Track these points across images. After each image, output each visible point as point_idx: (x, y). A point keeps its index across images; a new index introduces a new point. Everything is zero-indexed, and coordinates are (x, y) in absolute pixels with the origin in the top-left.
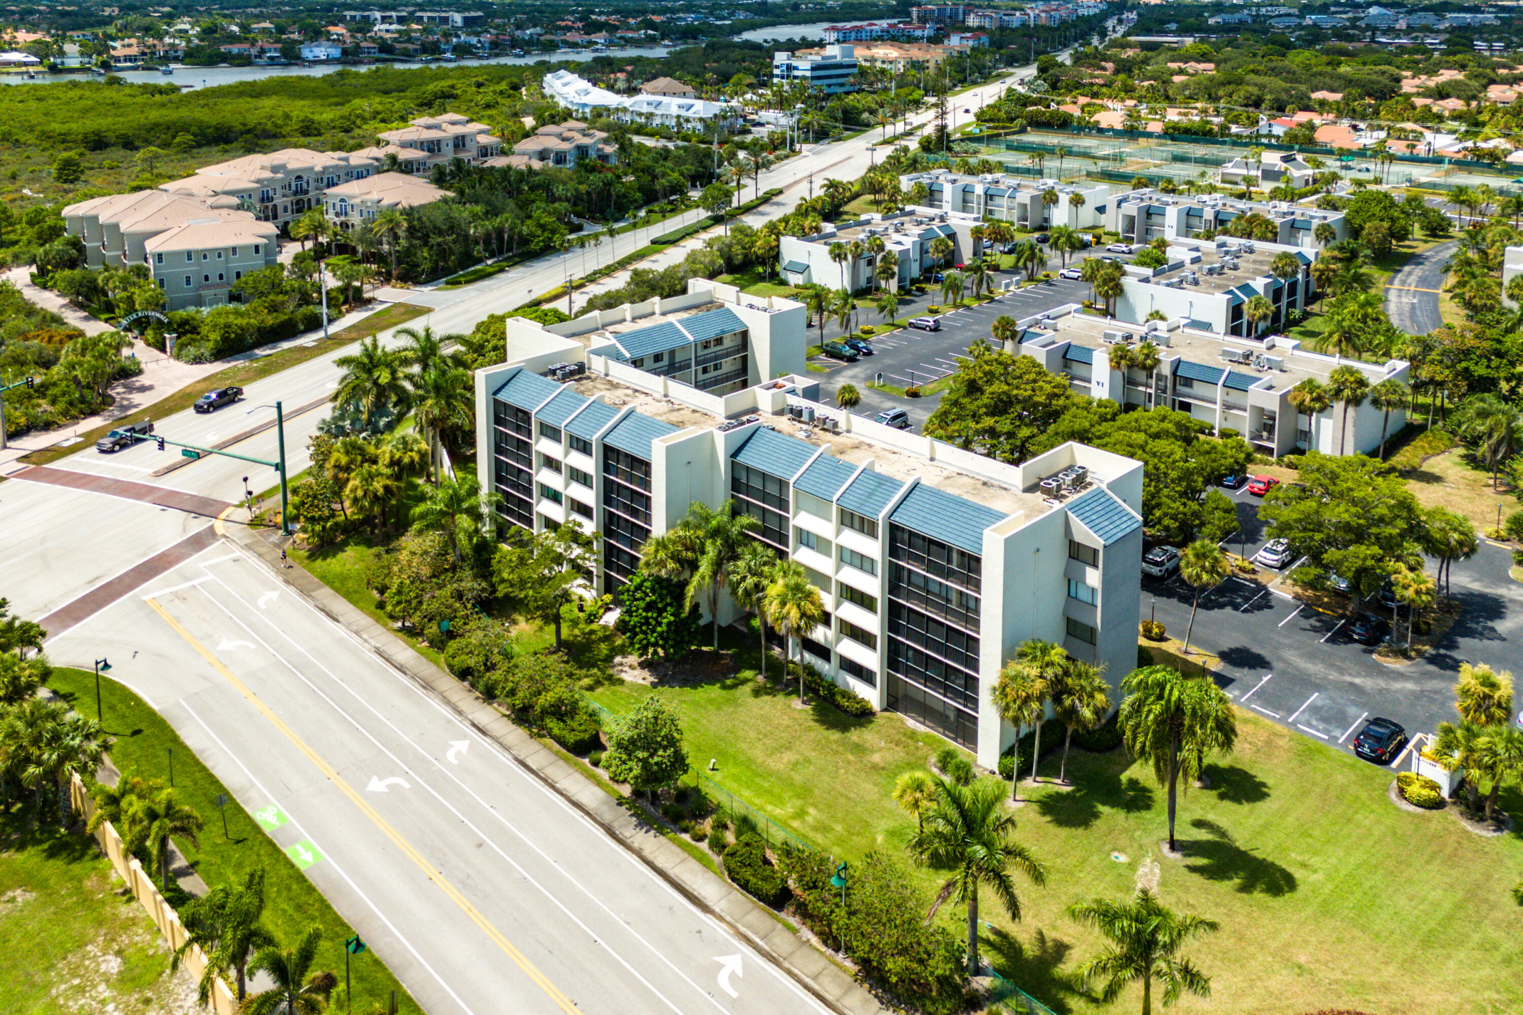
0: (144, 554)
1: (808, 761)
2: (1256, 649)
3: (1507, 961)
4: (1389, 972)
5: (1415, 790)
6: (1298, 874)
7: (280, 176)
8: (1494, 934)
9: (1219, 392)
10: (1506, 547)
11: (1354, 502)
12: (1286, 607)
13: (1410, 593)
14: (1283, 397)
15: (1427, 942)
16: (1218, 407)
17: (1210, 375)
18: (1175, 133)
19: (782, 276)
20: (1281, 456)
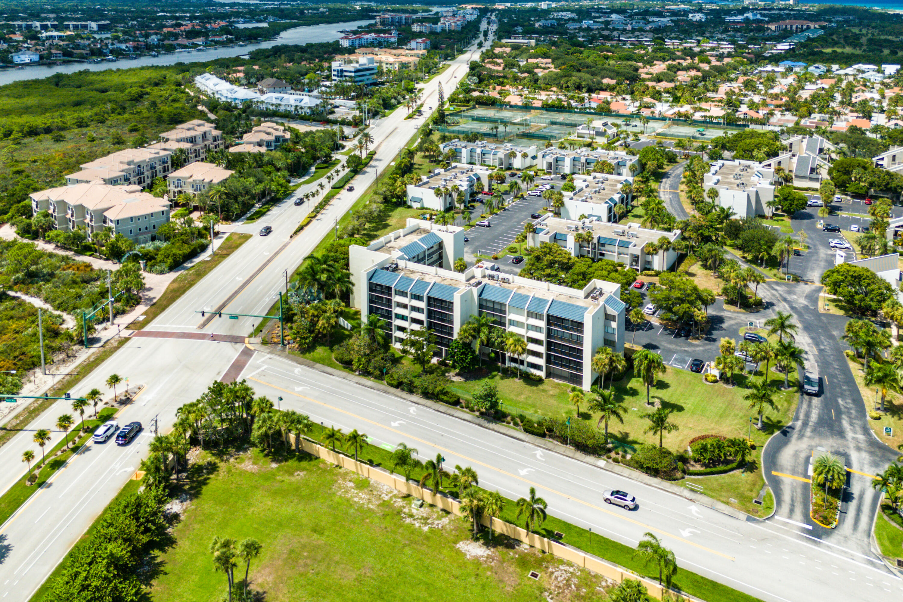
0: (229, 361)
1: (529, 397)
2: (654, 343)
3: (741, 418)
4: (712, 425)
5: (710, 378)
6: (684, 406)
7: (132, 166)
8: (736, 412)
9: (616, 248)
10: (721, 298)
11: (680, 290)
12: (659, 328)
13: (700, 318)
14: (642, 250)
15: (721, 416)
16: (616, 254)
17: (612, 242)
18: (548, 107)
19: (409, 203)
20: (642, 271)
